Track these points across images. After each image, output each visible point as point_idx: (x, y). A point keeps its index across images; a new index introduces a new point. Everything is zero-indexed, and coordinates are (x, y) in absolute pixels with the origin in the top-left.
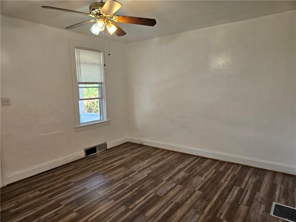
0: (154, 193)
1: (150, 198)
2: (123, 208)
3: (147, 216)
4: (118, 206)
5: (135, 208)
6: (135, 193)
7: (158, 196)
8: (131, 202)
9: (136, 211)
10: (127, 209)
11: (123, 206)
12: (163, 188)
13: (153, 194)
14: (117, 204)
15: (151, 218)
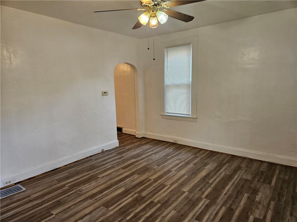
0: (108, 210)
1: (115, 204)
2: (144, 194)
3: (124, 187)
4: (149, 196)
5: (132, 194)
6: (131, 210)
7: (106, 207)
8: (137, 200)
9: (132, 192)
10: (141, 193)
11: (144, 196)
12: (94, 218)
13: (110, 209)
14: (150, 198)
15: (121, 186)
